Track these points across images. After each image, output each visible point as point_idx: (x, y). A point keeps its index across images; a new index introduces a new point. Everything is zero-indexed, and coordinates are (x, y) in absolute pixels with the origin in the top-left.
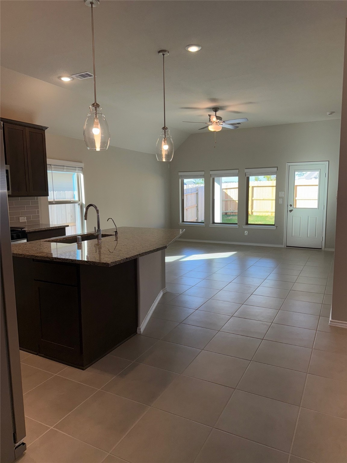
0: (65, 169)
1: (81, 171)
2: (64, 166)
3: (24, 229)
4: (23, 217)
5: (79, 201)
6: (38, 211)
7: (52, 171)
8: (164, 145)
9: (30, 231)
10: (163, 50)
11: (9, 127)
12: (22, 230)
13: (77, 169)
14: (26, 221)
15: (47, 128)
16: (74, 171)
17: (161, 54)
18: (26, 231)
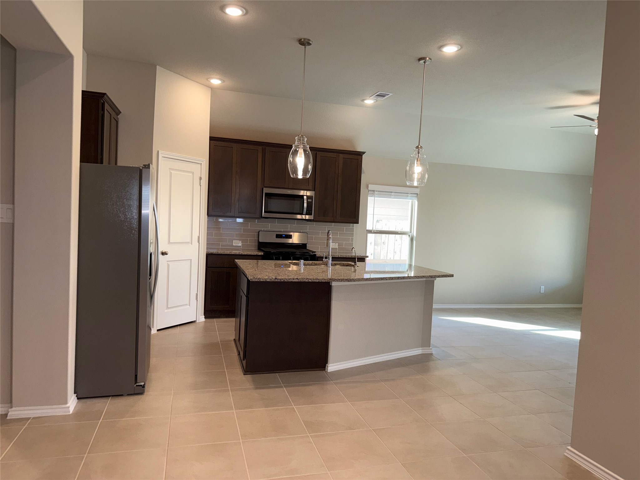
0: (393, 195)
1: (416, 198)
2: (391, 192)
3: (315, 253)
4: (334, 243)
5: (411, 232)
6: (352, 240)
7: (374, 197)
8: (417, 166)
9: (321, 256)
10: (421, 58)
11: (321, 155)
12: (314, 253)
13: (410, 195)
14: (337, 247)
15: (364, 153)
16: (405, 197)
17: (422, 62)
18: (317, 256)
